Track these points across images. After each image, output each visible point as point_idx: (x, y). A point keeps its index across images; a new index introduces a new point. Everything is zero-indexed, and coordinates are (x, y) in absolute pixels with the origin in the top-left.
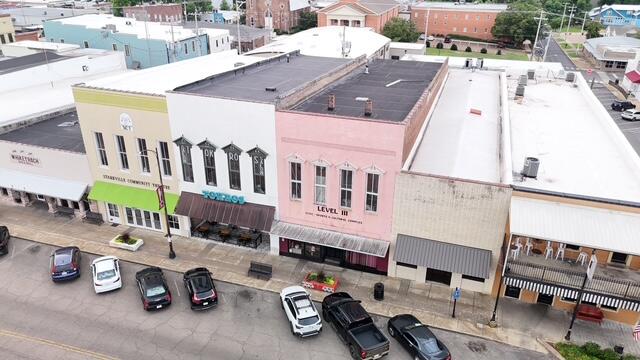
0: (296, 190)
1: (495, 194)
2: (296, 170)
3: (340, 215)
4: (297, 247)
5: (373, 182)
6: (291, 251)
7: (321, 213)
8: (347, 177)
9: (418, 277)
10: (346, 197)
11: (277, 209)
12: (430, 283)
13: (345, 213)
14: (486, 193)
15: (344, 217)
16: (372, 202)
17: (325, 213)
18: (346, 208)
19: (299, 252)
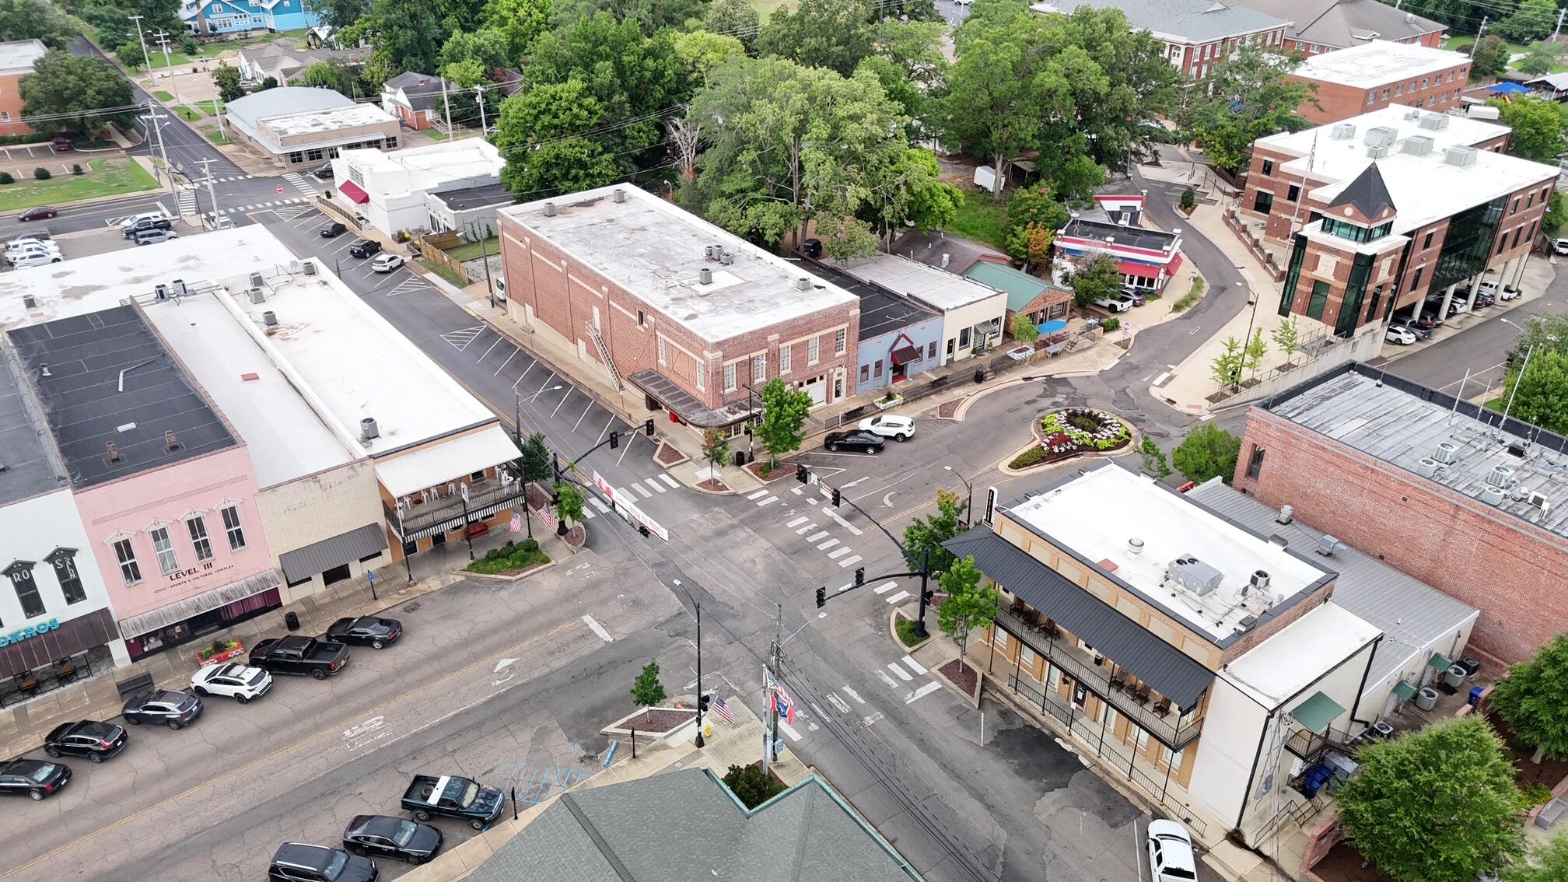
0: (132, 573)
1: (359, 470)
2: (124, 550)
3: (203, 571)
4: (152, 640)
5: (230, 517)
6: (146, 649)
7: (177, 581)
8: (196, 527)
9: (316, 587)
10: (203, 548)
11: (111, 608)
12: (330, 587)
13: (208, 566)
14: (351, 472)
15: (208, 571)
16: (237, 539)
17: (183, 579)
18: (206, 560)
19: (160, 643)
